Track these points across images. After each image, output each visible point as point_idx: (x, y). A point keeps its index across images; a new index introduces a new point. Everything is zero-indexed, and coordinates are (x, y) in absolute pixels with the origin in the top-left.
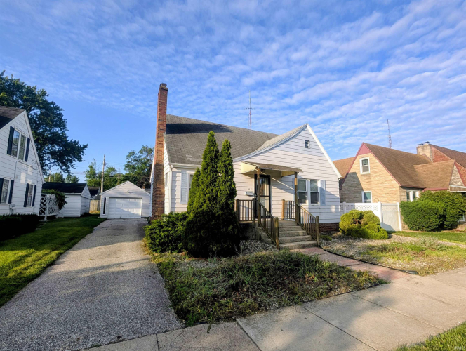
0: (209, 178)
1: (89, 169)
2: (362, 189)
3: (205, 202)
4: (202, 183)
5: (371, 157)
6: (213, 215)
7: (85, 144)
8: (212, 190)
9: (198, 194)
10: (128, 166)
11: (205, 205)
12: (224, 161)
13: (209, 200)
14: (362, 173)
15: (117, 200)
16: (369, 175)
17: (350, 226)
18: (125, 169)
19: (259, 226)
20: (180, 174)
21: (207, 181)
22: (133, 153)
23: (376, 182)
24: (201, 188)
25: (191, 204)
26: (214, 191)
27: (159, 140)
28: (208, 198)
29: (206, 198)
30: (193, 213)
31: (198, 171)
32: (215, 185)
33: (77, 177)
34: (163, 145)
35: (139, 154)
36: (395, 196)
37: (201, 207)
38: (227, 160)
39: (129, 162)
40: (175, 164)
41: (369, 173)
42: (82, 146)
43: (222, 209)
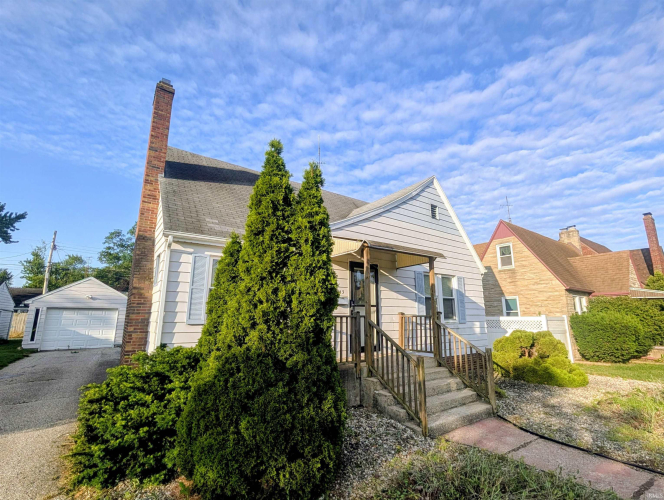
0: (267, 258)
1: (31, 258)
2: (502, 294)
3: (254, 325)
4: (248, 271)
5: (513, 242)
6: (280, 365)
7: (20, 213)
8: (275, 291)
9: (232, 304)
10: (107, 255)
11: (254, 335)
12: (311, 215)
13: (266, 322)
14: (500, 267)
15: (65, 313)
16: (513, 272)
17: (520, 361)
18: (100, 259)
19: (371, 374)
20: (190, 258)
21: (261, 267)
22: (118, 234)
23: (526, 283)
24: (242, 286)
25: (212, 330)
26: (282, 294)
27: (149, 187)
28: (265, 314)
29: (258, 314)
30: (218, 358)
31: (236, 242)
32: (283, 278)
33: (9, 271)
34: (155, 198)
35: (129, 235)
36: (559, 305)
37: (240, 341)
38: (317, 214)
39: (109, 248)
40: (179, 234)
41: (513, 266)
42: (13, 216)
43: (304, 346)
